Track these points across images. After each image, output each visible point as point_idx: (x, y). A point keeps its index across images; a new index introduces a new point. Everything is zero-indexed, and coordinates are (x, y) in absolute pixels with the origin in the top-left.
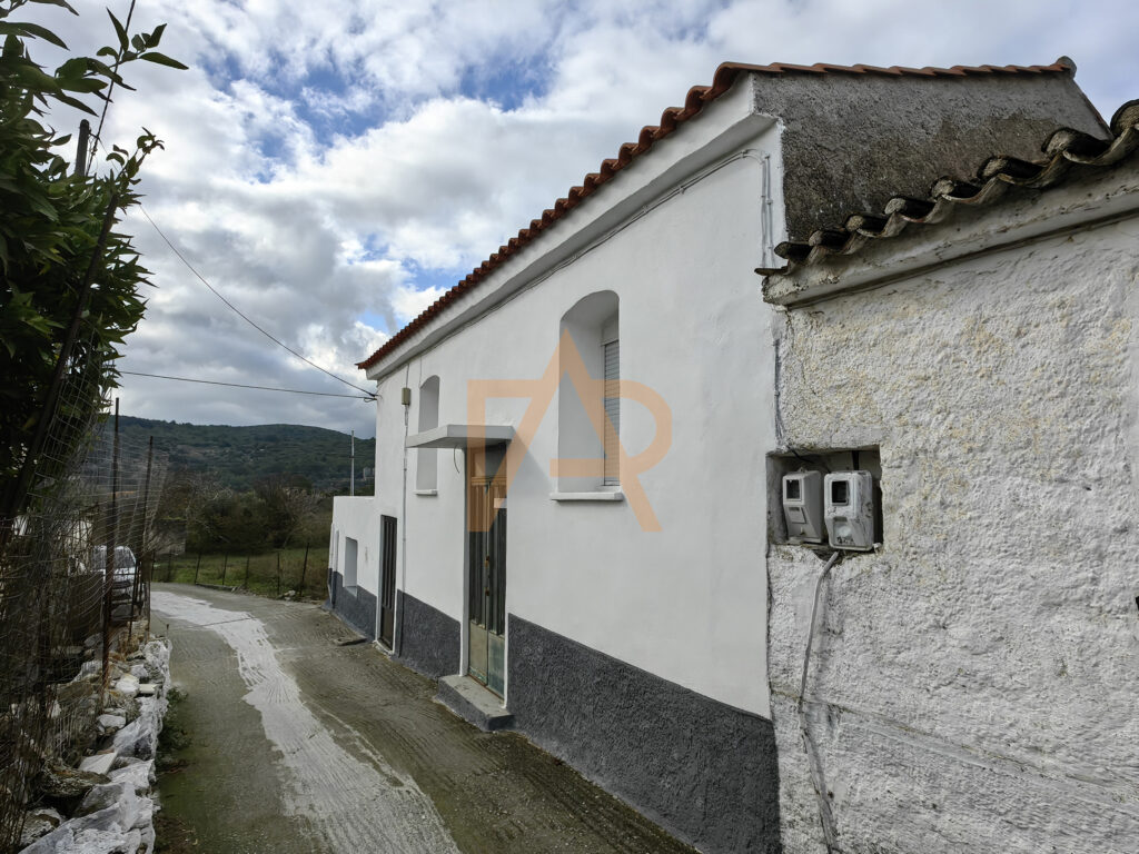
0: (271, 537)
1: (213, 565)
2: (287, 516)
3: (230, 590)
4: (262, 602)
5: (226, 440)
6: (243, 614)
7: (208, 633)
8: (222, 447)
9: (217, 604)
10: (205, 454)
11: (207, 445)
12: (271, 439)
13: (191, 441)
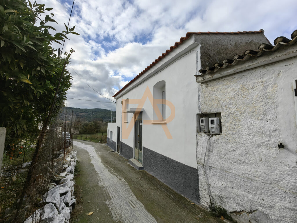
0: (95, 131)
1: (84, 136)
2: (99, 127)
3: (88, 141)
4: (94, 143)
6: (90, 146)
7: (84, 149)
8: (86, 113)
9: (85, 144)
11: (83, 113)
12: (96, 111)
13: (80, 112)
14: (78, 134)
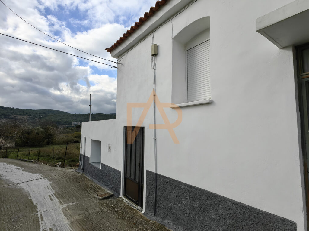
0: (45, 141)
1: (25, 150)
2: (51, 135)
5: (30, 113)
6: (38, 176)
8: (28, 115)
10: (23, 117)
11: (24, 115)
12: (44, 113)
13: (18, 113)
14: (13, 148)
